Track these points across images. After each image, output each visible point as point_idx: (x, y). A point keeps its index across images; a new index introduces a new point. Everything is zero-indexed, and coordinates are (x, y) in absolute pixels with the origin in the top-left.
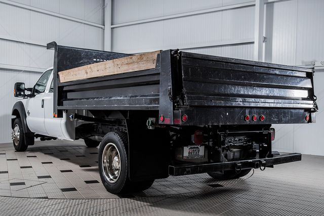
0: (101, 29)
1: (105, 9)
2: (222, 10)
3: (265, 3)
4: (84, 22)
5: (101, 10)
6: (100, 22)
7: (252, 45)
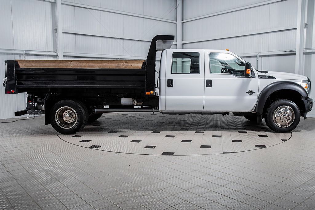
0: (174, 24)
6: (174, 19)
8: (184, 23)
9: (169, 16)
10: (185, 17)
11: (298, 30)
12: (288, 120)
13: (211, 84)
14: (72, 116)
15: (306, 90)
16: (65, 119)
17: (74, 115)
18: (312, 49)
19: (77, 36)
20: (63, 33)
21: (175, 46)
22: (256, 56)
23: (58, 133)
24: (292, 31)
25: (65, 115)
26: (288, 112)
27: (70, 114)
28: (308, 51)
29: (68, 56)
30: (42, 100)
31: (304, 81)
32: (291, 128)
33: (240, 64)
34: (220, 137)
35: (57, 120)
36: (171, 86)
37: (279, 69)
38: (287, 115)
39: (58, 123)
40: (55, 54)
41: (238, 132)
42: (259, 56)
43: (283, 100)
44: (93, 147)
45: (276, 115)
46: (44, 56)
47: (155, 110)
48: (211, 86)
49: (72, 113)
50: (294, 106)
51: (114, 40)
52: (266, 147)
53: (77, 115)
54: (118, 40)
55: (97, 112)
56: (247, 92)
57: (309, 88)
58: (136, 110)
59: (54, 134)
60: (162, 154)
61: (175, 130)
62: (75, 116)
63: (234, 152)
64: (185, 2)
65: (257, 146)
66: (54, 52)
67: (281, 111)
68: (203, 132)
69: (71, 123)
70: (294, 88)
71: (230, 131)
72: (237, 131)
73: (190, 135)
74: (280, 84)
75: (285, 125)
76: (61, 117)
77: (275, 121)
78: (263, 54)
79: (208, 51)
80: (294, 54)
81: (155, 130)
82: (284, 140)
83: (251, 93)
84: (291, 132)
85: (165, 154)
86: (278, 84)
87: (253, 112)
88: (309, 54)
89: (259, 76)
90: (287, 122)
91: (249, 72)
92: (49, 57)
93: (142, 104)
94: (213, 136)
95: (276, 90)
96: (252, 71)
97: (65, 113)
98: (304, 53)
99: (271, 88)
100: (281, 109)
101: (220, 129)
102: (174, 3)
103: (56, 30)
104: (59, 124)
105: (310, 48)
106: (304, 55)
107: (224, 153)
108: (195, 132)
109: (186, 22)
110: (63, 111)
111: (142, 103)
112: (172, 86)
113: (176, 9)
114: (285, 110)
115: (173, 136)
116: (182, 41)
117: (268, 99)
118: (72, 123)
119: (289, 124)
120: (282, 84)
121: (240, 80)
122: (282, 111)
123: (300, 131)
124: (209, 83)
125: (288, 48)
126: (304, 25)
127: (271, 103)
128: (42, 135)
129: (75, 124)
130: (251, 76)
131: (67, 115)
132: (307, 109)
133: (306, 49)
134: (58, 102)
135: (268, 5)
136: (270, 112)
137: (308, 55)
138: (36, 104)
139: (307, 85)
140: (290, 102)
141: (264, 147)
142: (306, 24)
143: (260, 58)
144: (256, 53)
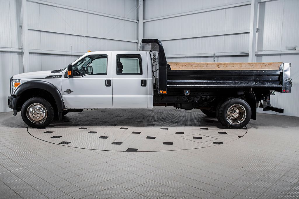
0: (136, 23)
3: (258, 3)
4: (123, 19)
5: (136, 10)
6: (136, 18)
8: (145, 22)
9: (131, 15)
10: (146, 17)
11: (251, 34)
18: (263, 51)
19: (42, 33)
20: (28, 29)
21: (137, 44)
22: (212, 57)
24: (246, 34)
28: (259, 53)
29: (33, 53)
40: (20, 51)
42: (216, 56)
46: (8, 52)
51: (78, 37)
54: (82, 38)
64: (146, 2)
66: (19, 49)
80: (247, 56)
88: (260, 56)
92: (13, 53)
98: (256, 55)
102: (136, 3)
103: (21, 26)
105: (261, 51)
106: (256, 57)
109: (147, 22)
113: (138, 9)
125: (243, 51)
126: (256, 30)
133: (258, 51)
135: (224, 10)
142: (258, 29)
143: (217, 58)
144: (213, 54)
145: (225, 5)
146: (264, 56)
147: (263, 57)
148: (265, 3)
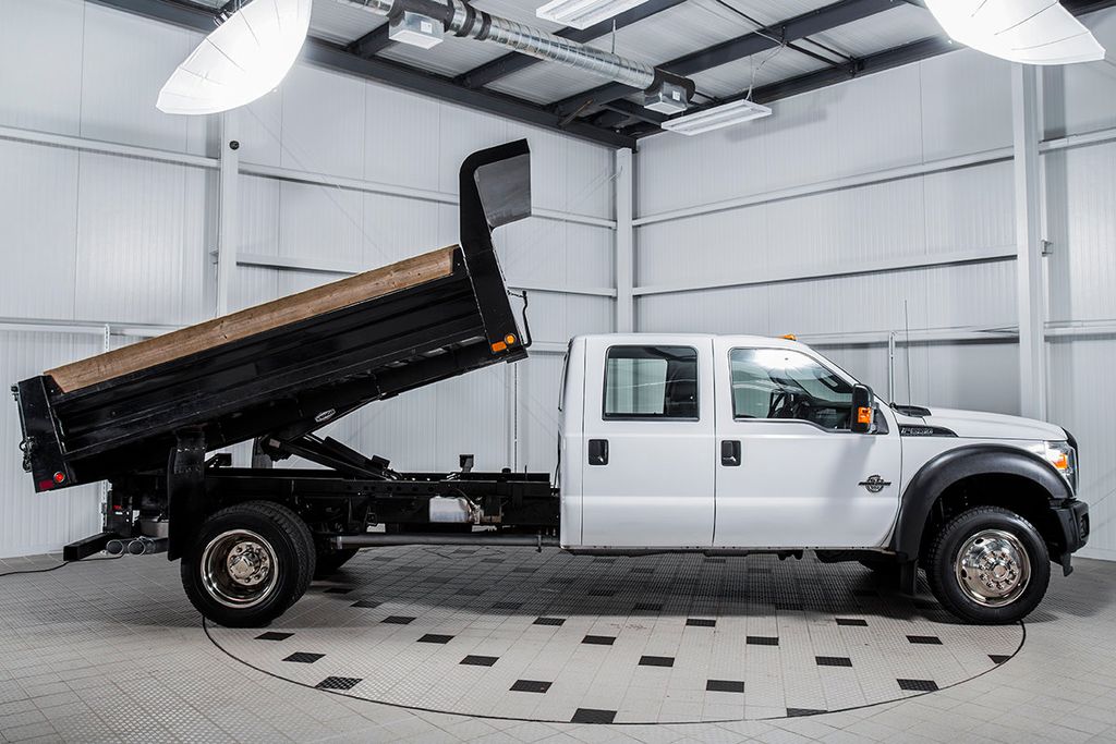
0: (607, 230)
1: (618, 180)
2: (923, 174)
3: (1040, 153)
5: (607, 187)
6: (607, 213)
7: (1010, 262)
8: (640, 226)
9: (592, 205)
10: (643, 207)
11: (1023, 262)
12: (1007, 581)
13: (737, 453)
14: (260, 560)
15: (1064, 475)
16: (234, 571)
17: (265, 559)
18: (1073, 324)
21: (612, 302)
22: (884, 345)
23: (207, 621)
24: (1003, 263)
25: (234, 557)
26: (1006, 550)
27: (251, 554)
28: (1059, 332)
30: (157, 502)
31: (1055, 445)
32: (1020, 609)
33: (835, 384)
34: (774, 642)
35: (209, 578)
36: (601, 464)
37: (968, 401)
38: (1002, 564)
39: (211, 589)
41: (836, 623)
42: (896, 343)
43: (985, 511)
44: (331, 683)
45: (964, 562)
47: (545, 541)
48: (738, 463)
49: (259, 550)
50: (1026, 531)
52: (936, 688)
53: (275, 560)
55: (343, 544)
56: (861, 484)
57: (1073, 467)
58: (478, 541)
59: (194, 626)
60: (574, 720)
61: (615, 614)
62: (268, 561)
63: (826, 712)
65: (905, 684)
67: (982, 549)
68: (712, 624)
69: (253, 587)
70: (1023, 469)
71: (806, 617)
72: (833, 617)
73: (666, 632)
74: (972, 454)
75: (1001, 598)
76: (220, 566)
77: (964, 581)
78: (910, 339)
79: (725, 343)
80: (1014, 340)
81: (544, 613)
82: (999, 660)
83: (875, 484)
84: (1022, 624)
85: (583, 716)
86: (965, 456)
87: (884, 552)
88: (1062, 342)
89: (901, 427)
90: (1006, 588)
91: (866, 417)
93: (499, 521)
94: (751, 640)
95: (960, 477)
96: (876, 412)
97: (234, 552)
98: (1047, 339)
99: (944, 467)
100: (979, 541)
101: (772, 608)
102: (606, 163)
103: (216, 255)
104: (214, 590)
105: (1066, 323)
106: (1048, 344)
107: (792, 713)
108: (684, 619)
109: (646, 224)
110: (229, 544)
111: (500, 517)
112: (606, 462)
113: (614, 183)
114: (995, 545)
115: (609, 641)
116: (636, 285)
117: (936, 506)
118: (259, 588)
119: (1012, 593)
120: (982, 455)
121: (836, 442)
122: (986, 550)
123: (1050, 618)
124: (731, 453)
125: (996, 322)
126: (1040, 247)
127: (947, 521)
128: (152, 627)
129: (268, 590)
130: (873, 428)
131: (244, 557)
132: (1070, 540)
133: (1053, 324)
134: (215, 516)
136: (946, 551)
137: (1060, 345)
138: (136, 514)
139: (1066, 457)
140: (1010, 515)
141: (932, 691)
142: (1046, 243)
143: (901, 350)
144: (886, 334)
145: (920, 161)
146: (1078, 340)
147: (1076, 345)
148: (1065, 154)
